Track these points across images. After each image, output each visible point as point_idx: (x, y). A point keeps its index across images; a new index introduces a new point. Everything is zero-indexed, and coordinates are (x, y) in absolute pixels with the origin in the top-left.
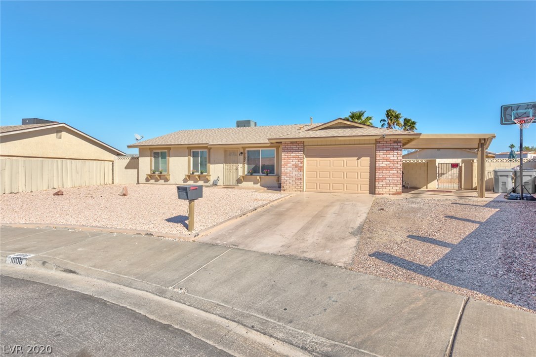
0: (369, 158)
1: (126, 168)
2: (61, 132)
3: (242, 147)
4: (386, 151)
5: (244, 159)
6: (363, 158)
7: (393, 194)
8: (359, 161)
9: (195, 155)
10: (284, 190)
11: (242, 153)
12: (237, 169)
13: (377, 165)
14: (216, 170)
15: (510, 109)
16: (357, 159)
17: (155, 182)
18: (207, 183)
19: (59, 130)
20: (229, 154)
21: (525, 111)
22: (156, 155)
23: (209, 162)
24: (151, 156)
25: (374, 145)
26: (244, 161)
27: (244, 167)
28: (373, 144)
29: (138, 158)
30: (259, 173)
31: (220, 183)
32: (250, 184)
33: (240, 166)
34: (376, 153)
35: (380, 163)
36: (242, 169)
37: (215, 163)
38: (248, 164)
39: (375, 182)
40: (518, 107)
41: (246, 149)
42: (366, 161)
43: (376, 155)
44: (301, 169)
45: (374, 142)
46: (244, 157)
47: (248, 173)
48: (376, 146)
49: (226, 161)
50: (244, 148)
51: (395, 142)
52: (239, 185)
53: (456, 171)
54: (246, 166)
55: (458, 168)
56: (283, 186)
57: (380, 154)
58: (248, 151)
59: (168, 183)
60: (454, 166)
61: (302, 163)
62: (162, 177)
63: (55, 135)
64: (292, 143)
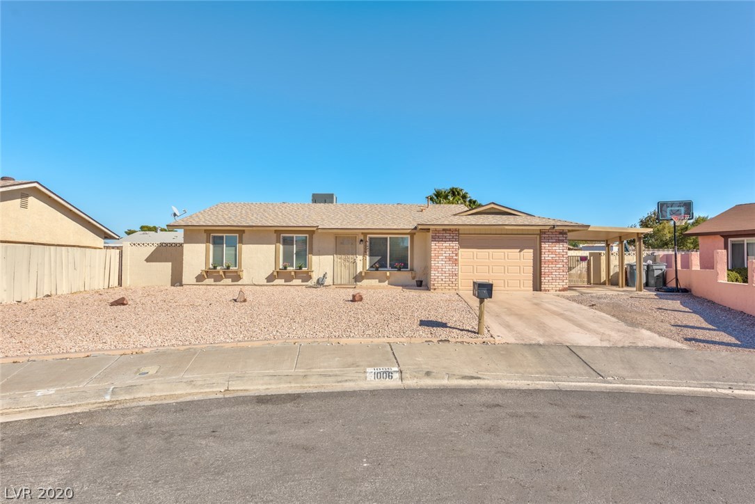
0: (532, 251)
1: (148, 260)
2: (27, 196)
3: (362, 233)
4: (552, 242)
5: (365, 249)
6: (525, 250)
7: (560, 291)
8: (522, 253)
9: (287, 242)
10: (435, 289)
11: (362, 241)
12: (355, 262)
13: (543, 258)
14: (321, 264)
15: (665, 205)
16: (520, 252)
17: (214, 281)
18: (307, 281)
19: (24, 194)
20: (343, 242)
21: (677, 208)
22: (217, 241)
23: (311, 252)
24: (208, 241)
25: (538, 236)
26: (365, 252)
27: (364, 260)
28: (537, 234)
29: (181, 245)
30: (386, 267)
31: (328, 281)
32: (375, 282)
33: (360, 258)
34: (540, 245)
35: (546, 256)
36: (362, 262)
37: (319, 254)
38: (371, 255)
39: (540, 277)
40: (672, 204)
41: (368, 236)
42: (529, 253)
43: (541, 247)
44: (456, 262)
45: (539, 232)
46: (365, 246)
47: (371, 267)
48: (540, 237)
49: (337, 251)
50: (365, 234)
51: (561, 233)
52: (358, 283)
53: (584, 264)
54: (368, 258)
55: (586, 262)
56: (434, 285)
57: (545, 246)
58: (370, 238)
59: (239, 283)
60: (583, 259)
61: (457, 255)
62: (227, 274)
63: (18, 201)
64: (444, 230)
